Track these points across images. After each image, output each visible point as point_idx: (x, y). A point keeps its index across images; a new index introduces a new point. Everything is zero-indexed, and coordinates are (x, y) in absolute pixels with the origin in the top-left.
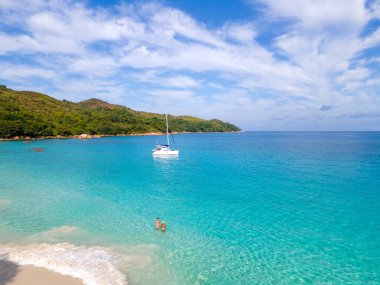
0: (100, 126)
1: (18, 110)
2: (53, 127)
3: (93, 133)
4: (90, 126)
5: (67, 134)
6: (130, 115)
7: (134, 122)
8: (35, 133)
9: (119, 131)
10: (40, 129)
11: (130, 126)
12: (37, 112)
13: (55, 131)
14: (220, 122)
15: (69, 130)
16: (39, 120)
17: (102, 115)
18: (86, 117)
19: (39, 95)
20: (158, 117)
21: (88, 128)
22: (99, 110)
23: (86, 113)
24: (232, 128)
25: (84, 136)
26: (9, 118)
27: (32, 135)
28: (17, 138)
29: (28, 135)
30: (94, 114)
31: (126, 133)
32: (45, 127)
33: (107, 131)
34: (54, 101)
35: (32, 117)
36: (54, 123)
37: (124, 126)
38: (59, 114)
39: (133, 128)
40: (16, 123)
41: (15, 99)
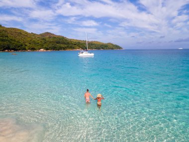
0: (50, 45)
1: (7, 37)
2: (26, 45)
3: (47, 49)
4: (45, 46)
5: (33, 49)
6: (66, 40)
7: (68, 43)
8: (16, 48)
9: (60, 48)
10: (19, 47)
11: (66, 46)
12: (18, 38)
14: (112, 44)
15: (34, 47)
16: (18, 42)
17: (51, 40)
18: (43, 41)
19: (18, 30)
22: (50, 37)
23: (43, 39)
24: (118, 47)
25: (42, 50)
26: (3, 40)
27: (15, 50)
28: (7, 50)
29: (12, 49)
30: (47, 40)
31: (64, 49)
32: (22, 45)
33: (54, 48)
34: (26, 33)
35: (15, 40)
36: (26, 44)
37: (62, 46)
38: (29, 39)
39: (68, 47)
40: (6, 43)
41: (6, 31)
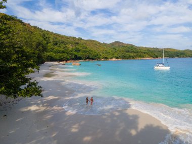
0: (121, 54)
1: (87, 48)
3: (117, 58)
5: (106, 58)
6: (135, 49)
7: (137, 52)
9: (129, 57)
11: (135, 54)
12: (94, 49)
13: (101, 57)
15: (107, 56)
16: (95, 52)
17: (121, 49)
18: (114, 50)
19: (94, 41)
20: (150, 49)
21: (115, 55)
23: (114, 48)
25: (114, 59)
26: (84, 52)
27: (93, 59)
28: (87, 60)
29: (91, 59)
30: (117, 49)
31: (133, 58)
32: (97, 55)
33: (124, 57)
34: (99, 43)
35: (92, 51)
36: (101, 54)
37: (132, 54)
38: (102, 49)
39: (137, 55)
40: (87, 54)
41: (86, 44)
